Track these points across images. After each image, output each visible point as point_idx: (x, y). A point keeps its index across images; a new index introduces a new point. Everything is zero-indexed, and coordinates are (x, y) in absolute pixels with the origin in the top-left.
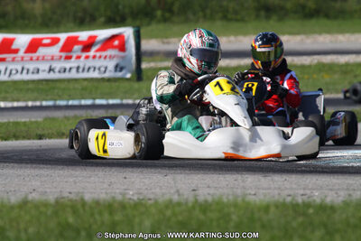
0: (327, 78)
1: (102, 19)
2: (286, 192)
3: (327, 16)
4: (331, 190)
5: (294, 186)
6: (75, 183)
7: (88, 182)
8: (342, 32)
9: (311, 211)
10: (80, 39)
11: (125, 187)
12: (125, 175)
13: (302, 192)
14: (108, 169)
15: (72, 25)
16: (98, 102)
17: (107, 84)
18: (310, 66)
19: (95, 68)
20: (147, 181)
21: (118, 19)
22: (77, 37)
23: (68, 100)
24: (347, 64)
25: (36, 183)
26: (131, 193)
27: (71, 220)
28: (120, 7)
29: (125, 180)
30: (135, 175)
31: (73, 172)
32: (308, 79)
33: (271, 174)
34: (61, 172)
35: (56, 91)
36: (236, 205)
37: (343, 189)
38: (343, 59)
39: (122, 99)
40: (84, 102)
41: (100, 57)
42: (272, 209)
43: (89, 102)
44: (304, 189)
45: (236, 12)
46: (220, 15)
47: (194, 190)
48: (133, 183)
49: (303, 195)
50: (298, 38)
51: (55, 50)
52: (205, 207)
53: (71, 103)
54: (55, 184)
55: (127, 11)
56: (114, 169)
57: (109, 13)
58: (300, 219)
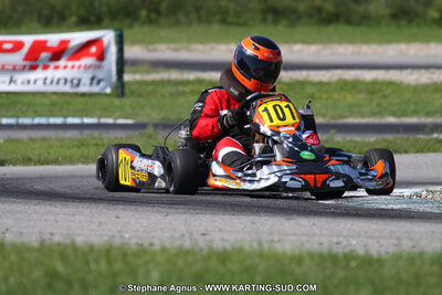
0: (350, 98)
1: (73, 19)
2: (317, 239)
3: (348, 22)
4: (371, 238)
5: (325, 232)
6: (57, 222)
7: (73, 221)
8: (367, 41)
9: (354, 264)
10: (49, 44)
11: (119, 228)
12: (116, 213)
13: (335, 240)
14: (94, 205)
15: (36, 25)
16: (71, 120)
17: (81, 99)
18: (329, 84)
19: (66, 80)
20: (144, 222)
21: (93, 18)
22: (45, 42)
23: (34, 117)
24: (374, 82)
25: (8, 221)
26: (127, 236)
27: (60, 268)
28: (96, 5)
29: (118, 220)
30: (130, 214)
31: (52, 209)
32: (327, 99)
33: (295, 216)
34: (37, 208)
35: (19, 106)
36: (261, 255)
37: (386, 237)
38: (369, 76)
39: (99, 118)
40: (52, 121)
41: (73, 67)
42: (307, 261)
43: (59, 121)
44: (338, 236)
45: (237, 15)
46: (218, 17)
47: (203, 235)
48: (128, 223)
49: (337, 244)
50: (314, 48)
51: (17, 58)
52: (224, 257)
53: (37, 121)
54: (32, 223)
55: (104, 9)
56: (101, 206)
57: (82, 12)
58: (341, 274)
